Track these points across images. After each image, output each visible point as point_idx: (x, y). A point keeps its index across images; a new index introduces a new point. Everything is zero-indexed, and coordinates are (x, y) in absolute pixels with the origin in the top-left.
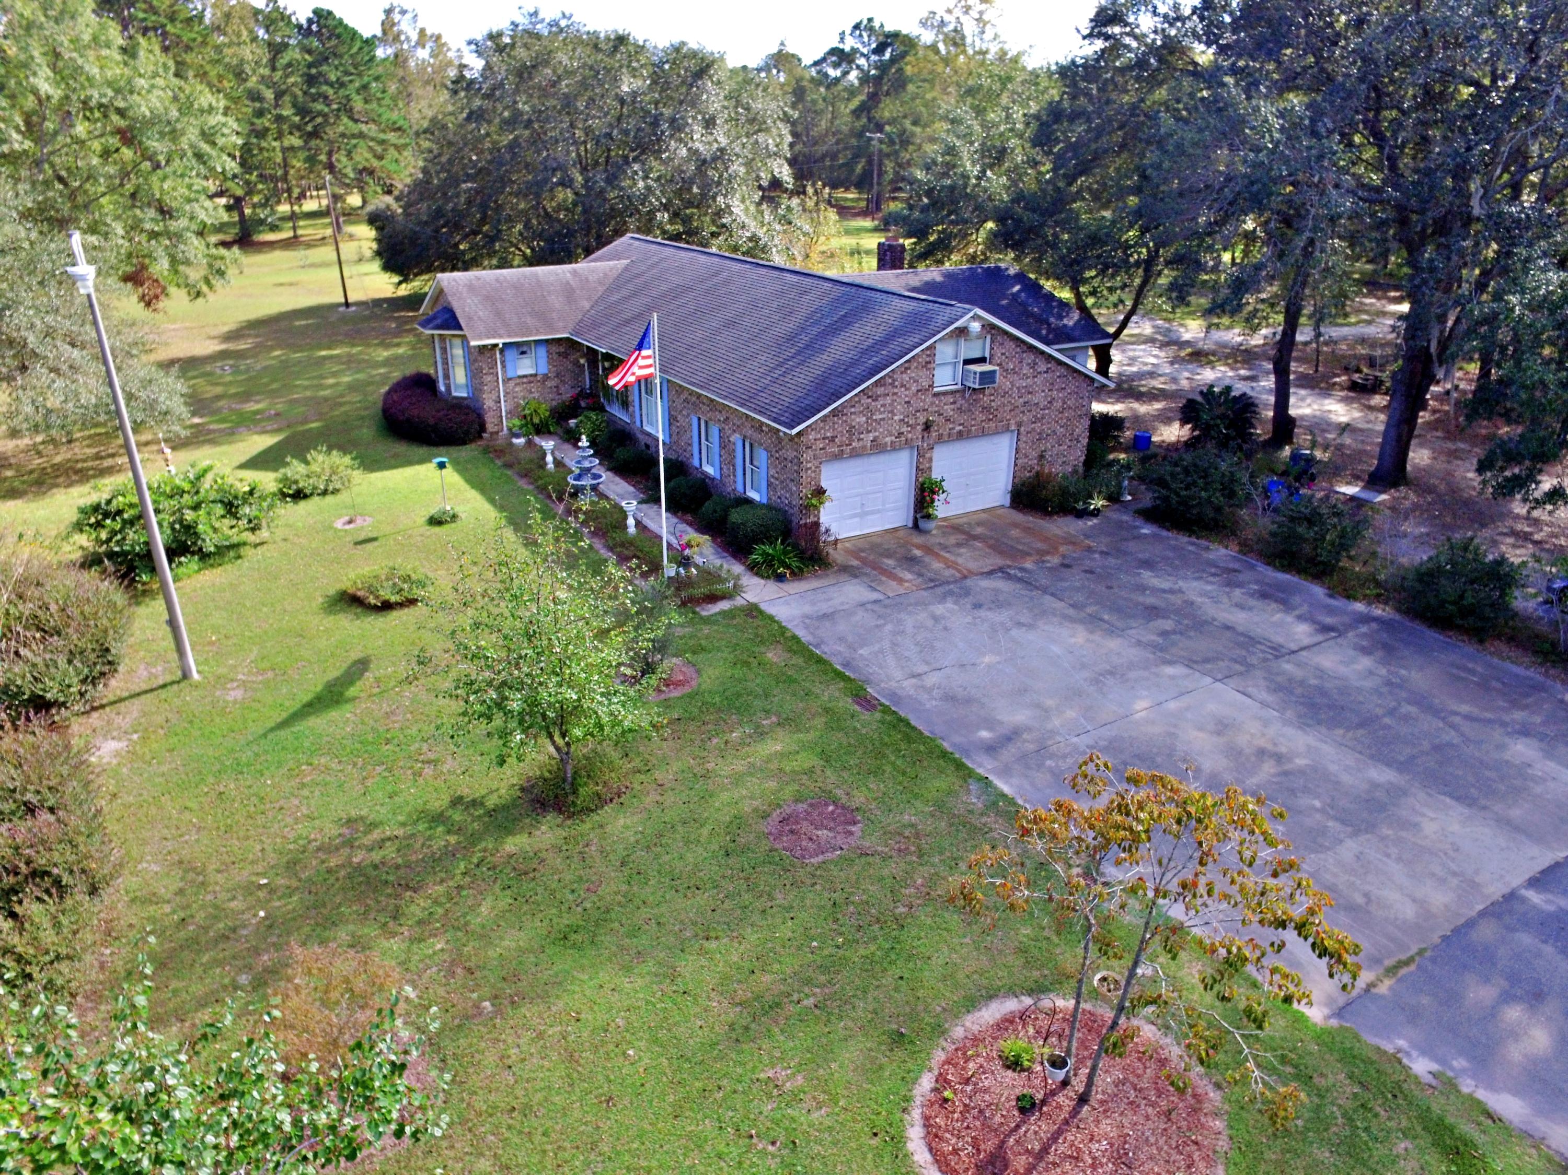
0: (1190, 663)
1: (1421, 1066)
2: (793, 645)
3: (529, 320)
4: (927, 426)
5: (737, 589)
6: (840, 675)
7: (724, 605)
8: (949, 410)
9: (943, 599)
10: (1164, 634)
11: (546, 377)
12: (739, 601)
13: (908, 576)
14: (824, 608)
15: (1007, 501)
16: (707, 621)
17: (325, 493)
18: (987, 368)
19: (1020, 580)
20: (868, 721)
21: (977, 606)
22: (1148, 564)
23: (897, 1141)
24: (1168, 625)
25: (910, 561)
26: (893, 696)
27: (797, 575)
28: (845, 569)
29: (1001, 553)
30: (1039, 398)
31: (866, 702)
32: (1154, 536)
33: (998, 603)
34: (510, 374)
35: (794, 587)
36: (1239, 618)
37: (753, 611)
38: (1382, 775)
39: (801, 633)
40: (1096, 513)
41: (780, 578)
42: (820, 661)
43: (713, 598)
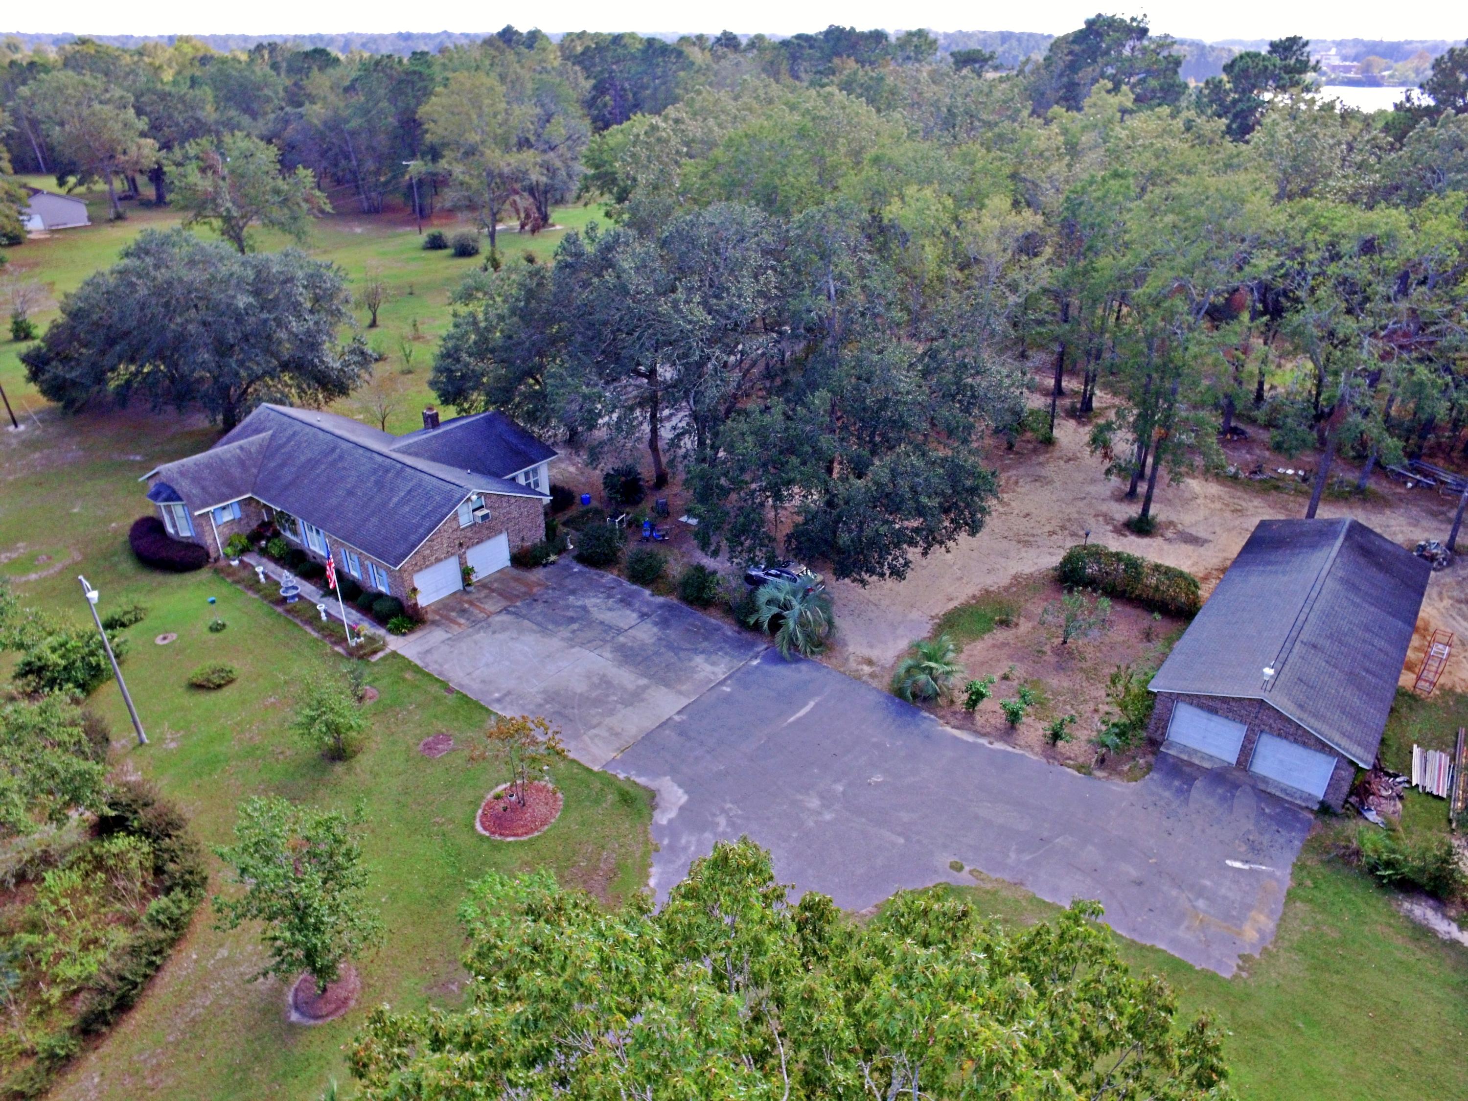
0: (582, 645)
1: (622, 776)
2: (417, 670)
3: (225, 490)
4: (461, 545)
5: (385, 645)
6: (437, 680)
7: (380, 655)
8: (470, 534)
9: (478, 631)
10: (573, 632)
11: (240, 519)
12: (387, 651)
13: (462, 621)
14: (426, 647)
15: (509, 564)
16: (375, 664)
17: (136, 620)
18: (485, 511)
19: (514, 613)
20: (451, 699)
21: (494, 632)
22: (573, 592)
23: (473, 827)
24: (575, 626)
25: (463, 611)
26: (461, 686)
27: (411, 630)
28: (434, 623)
29: (506, 598)
30: (515, 514)
31: (450, 690)
32: (580, 572)
33: (504, 629)
34: (219, 522)
35: (412, 637)
36: (607, 617)
37: (394, 654)
38: (643, 681)
39: (419, 663)
40: (553, 563)
41: (404, 634)
42: (429, 675)
43: (375, 652)
